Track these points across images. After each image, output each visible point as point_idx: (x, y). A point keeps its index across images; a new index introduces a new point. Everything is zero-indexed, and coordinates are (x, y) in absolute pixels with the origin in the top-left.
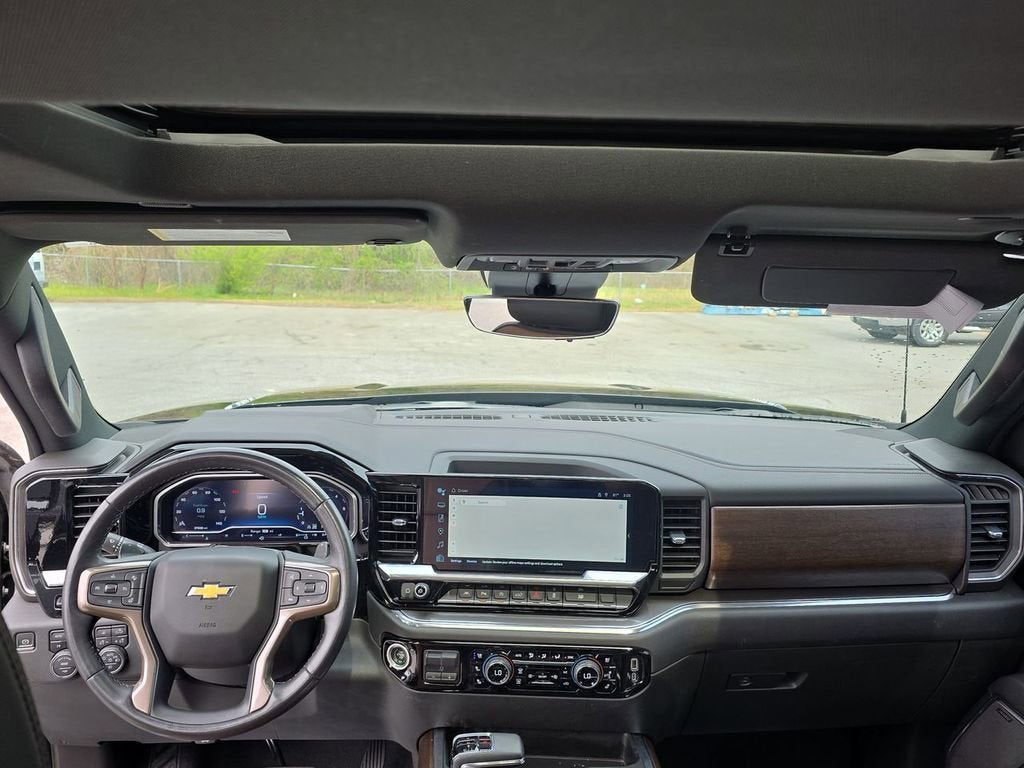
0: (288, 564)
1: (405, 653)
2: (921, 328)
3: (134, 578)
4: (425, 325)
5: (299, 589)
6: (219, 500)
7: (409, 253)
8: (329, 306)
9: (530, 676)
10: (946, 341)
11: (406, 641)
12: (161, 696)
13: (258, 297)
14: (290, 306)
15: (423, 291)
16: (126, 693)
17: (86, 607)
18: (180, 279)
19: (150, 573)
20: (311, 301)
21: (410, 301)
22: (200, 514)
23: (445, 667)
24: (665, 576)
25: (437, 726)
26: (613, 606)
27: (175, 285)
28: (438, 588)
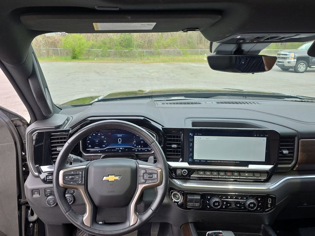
0: (140, 166)
1: (179, 195)
2: (298, 67)
3: (80, 173)
4: (138, 68)
5: (146, 176)
6: (103, 137)
7: (131, 45)
8: (107, 62)
9: (228, 205)
10: (306, 71)
11: (179, 192)
12: (94, 220)
13: (85, 60)
14: (95, 62)
15: (136, 57)
16: (80, 218)
17: (62, 185)
18: (60, 54)
19: (87, 170)
20: (101, 61)
21: (132, 61)
22: (97, 142)
23: (195, 201)
24: (279, 166)
25: (190, 222)
26: (260, 178)
27: (58, 57)
28: (191, 171)
